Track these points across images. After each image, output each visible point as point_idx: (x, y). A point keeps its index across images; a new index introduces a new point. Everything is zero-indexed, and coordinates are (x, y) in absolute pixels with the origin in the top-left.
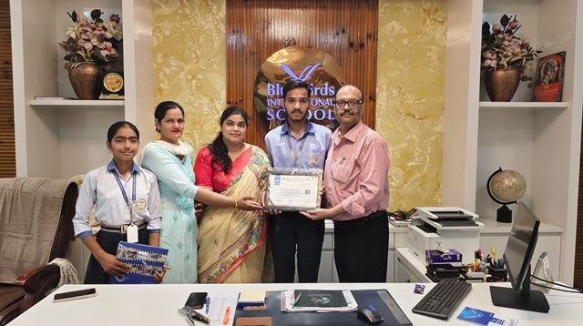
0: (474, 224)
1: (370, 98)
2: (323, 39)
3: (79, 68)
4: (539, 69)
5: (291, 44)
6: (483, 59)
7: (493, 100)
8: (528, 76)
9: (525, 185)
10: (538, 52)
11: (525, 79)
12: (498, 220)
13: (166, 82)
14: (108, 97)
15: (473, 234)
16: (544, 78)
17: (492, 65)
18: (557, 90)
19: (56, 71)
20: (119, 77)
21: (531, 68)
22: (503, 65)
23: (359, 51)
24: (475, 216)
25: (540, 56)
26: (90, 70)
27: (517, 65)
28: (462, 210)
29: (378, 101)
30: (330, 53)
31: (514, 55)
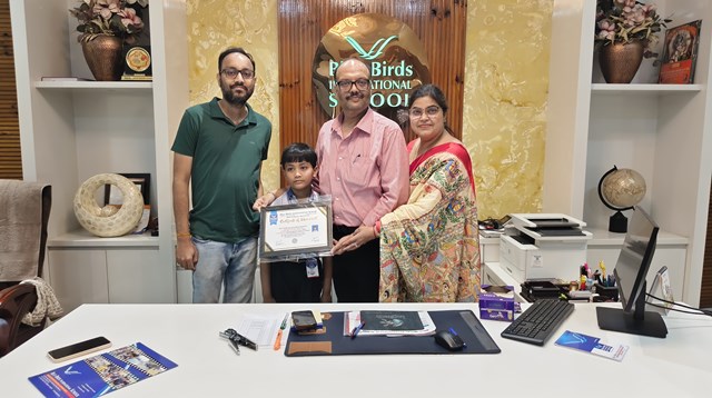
0: (580, 234)
1: (457, 80)
2: (398, 6)
3: (96, 41)
4: (667, 43)
5: (360, 11)
6: (598, 30)
7: (608, 82)
8: (654, 51)
9: (645, 187)
10: (667, 21)
11: (649, 55)
12: (610, 230)
13: (204, 61)
14: (132, 78)
15: (578, 246)
16: (673, 54)
17: (610, 38)
18: (688, 69)
19: (67, 46)
20: (145, 53)
21: (657, 42)
22: (623, 38)
23: (444, 20)
24: (582, 224)
25: (670, 26)
26: (109, 44)
27: (639, 37)
28: (567, 217)
29: (466, 84)
30: (407, 22)
31: (637, 24)
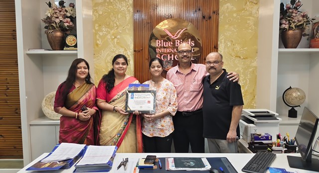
0: (276, 119)
1: (215, 47)
2: (187, 15)
3: (53, 33)
4: (313, 29)
5: (170, 17)
6: (281, 24)
7: (286, 48)
8: (307, 33)
9: (305, 96)
10: (313, 19)
11: (305, 35)
12: (289, 116)
13: (100, 40)
14: (68, 49)
15: (275, 125)
16: (316, 34)
17: (286, 27)
19: (40, 35)
20: (74, 38)
21: (308, 29)
22: (292, 28)
23: (208, 21)
24: (277, 114)
25: (314, 22)
26: (59, 34)
27: (300, 27)
28: (268, 111)
29: (219, 49)
30: (191, 22)
31: (299, 21)
